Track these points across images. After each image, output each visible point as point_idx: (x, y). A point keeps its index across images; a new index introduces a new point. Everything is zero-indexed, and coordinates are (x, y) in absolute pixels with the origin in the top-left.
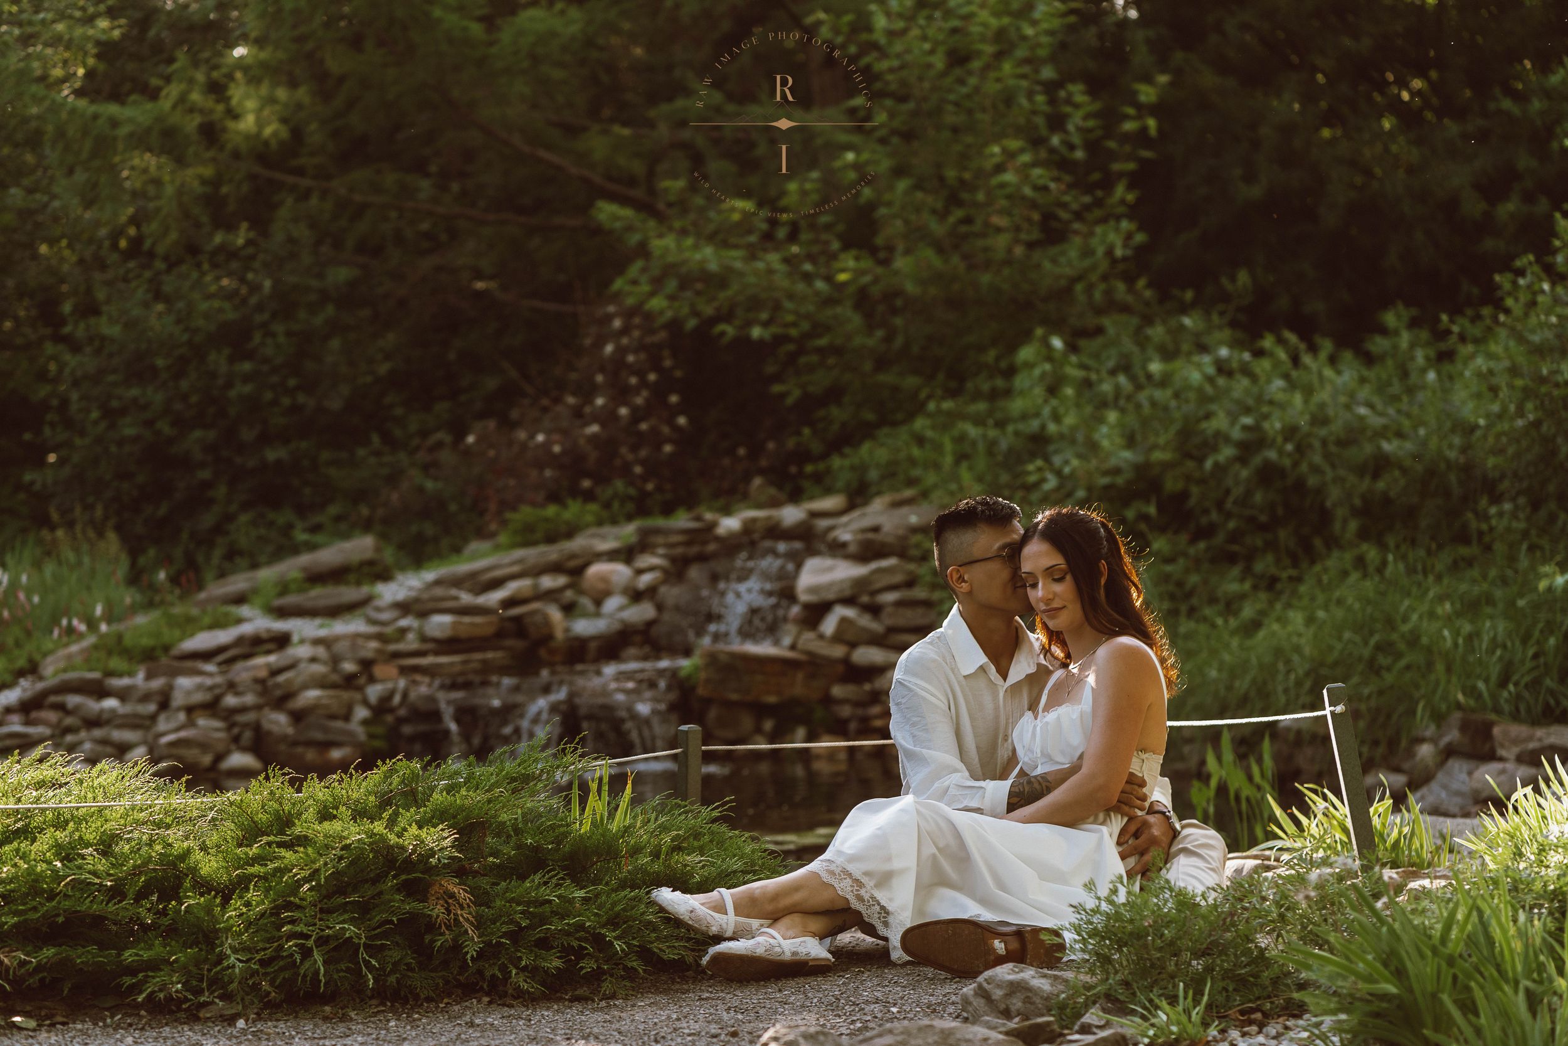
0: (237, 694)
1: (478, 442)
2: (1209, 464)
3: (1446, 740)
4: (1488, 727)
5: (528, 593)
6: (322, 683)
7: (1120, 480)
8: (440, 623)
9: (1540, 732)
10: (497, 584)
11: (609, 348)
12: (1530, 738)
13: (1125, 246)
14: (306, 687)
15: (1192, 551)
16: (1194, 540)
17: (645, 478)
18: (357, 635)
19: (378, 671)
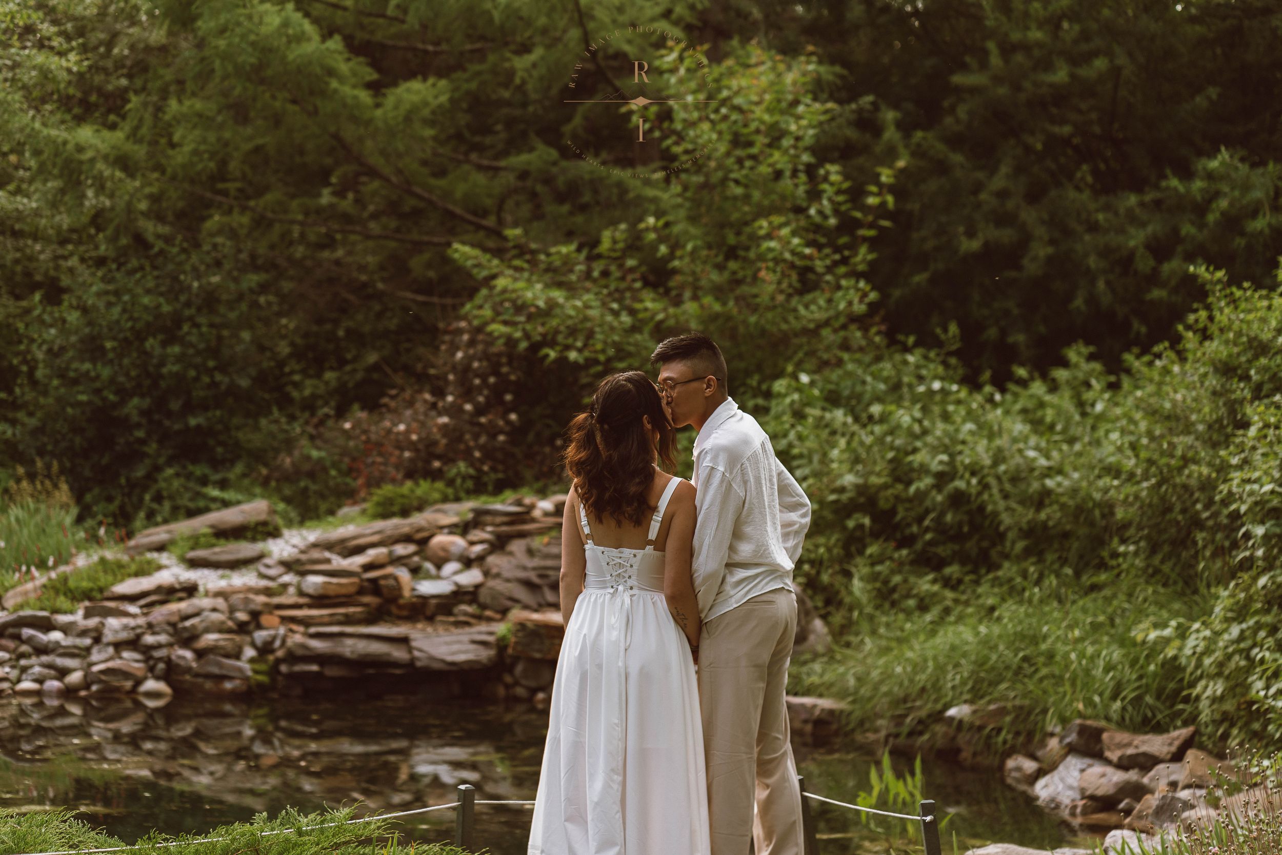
0: (154, 633)
1: (353, 428)
2: (912, 489)
3: (1068, 740)
4: (1099, 732)
5: (383, 560)
6: (220, 628)
7: (845, 497)
8: (314, 581)
9: (1138, 739)
10: (359, 550)
11: (460, 355)
12: (1129, 745)
13: (861, 301)
14: (207, 630)
15: (896, 555)
16: (899, 547)
17: (482, 461)
18: (251, 590)
19: (265, 620)
